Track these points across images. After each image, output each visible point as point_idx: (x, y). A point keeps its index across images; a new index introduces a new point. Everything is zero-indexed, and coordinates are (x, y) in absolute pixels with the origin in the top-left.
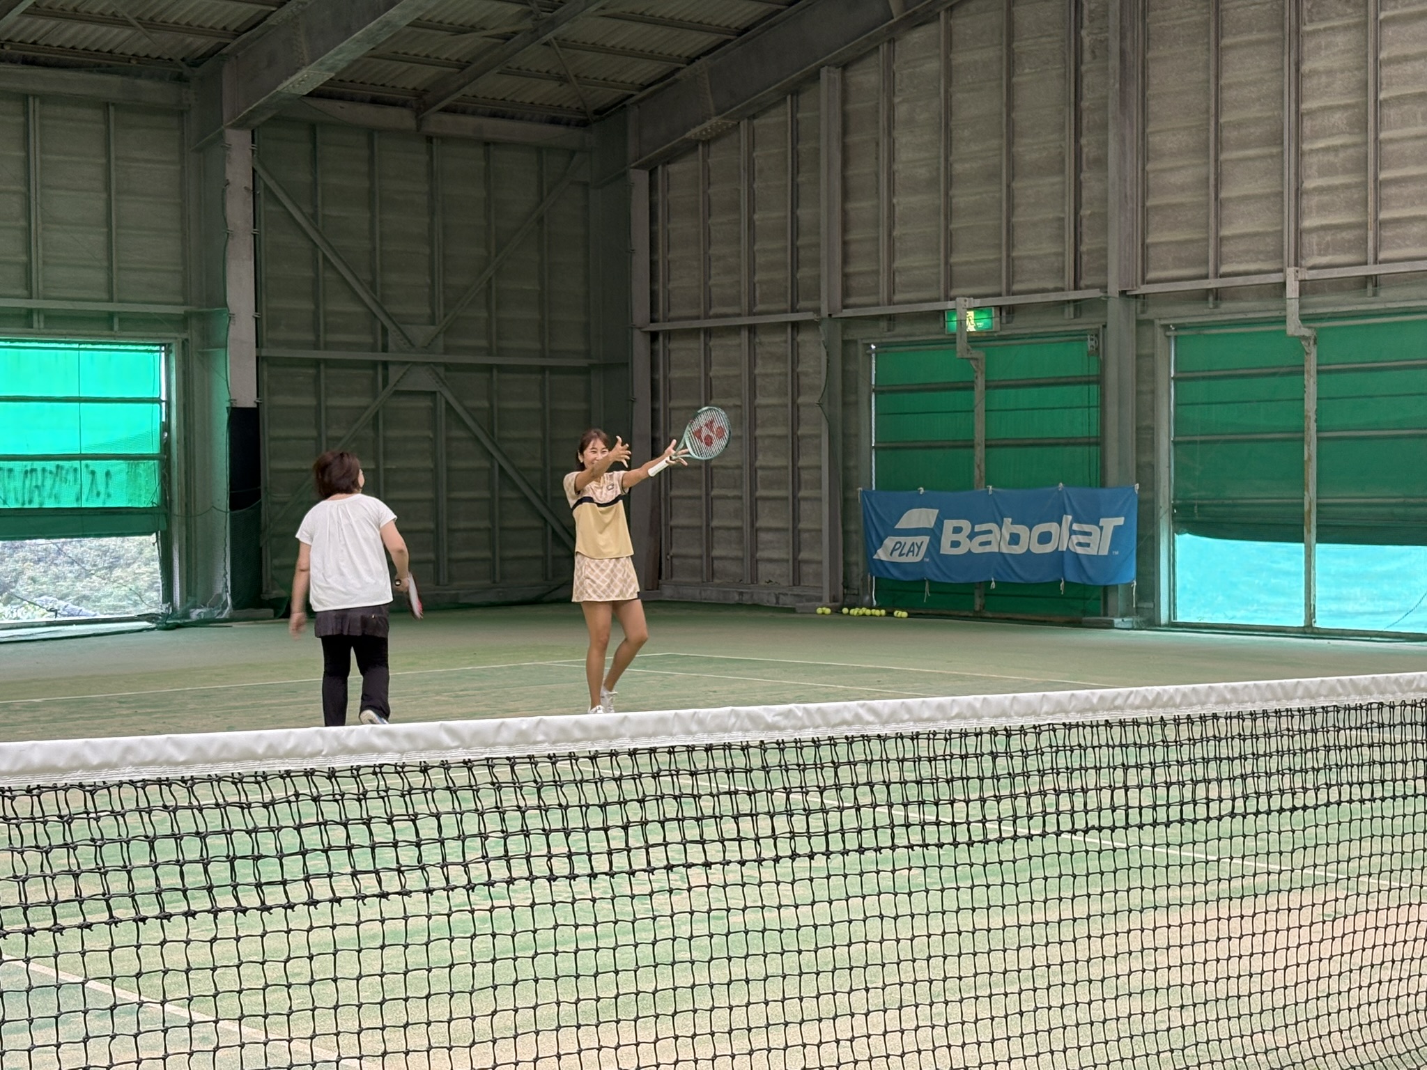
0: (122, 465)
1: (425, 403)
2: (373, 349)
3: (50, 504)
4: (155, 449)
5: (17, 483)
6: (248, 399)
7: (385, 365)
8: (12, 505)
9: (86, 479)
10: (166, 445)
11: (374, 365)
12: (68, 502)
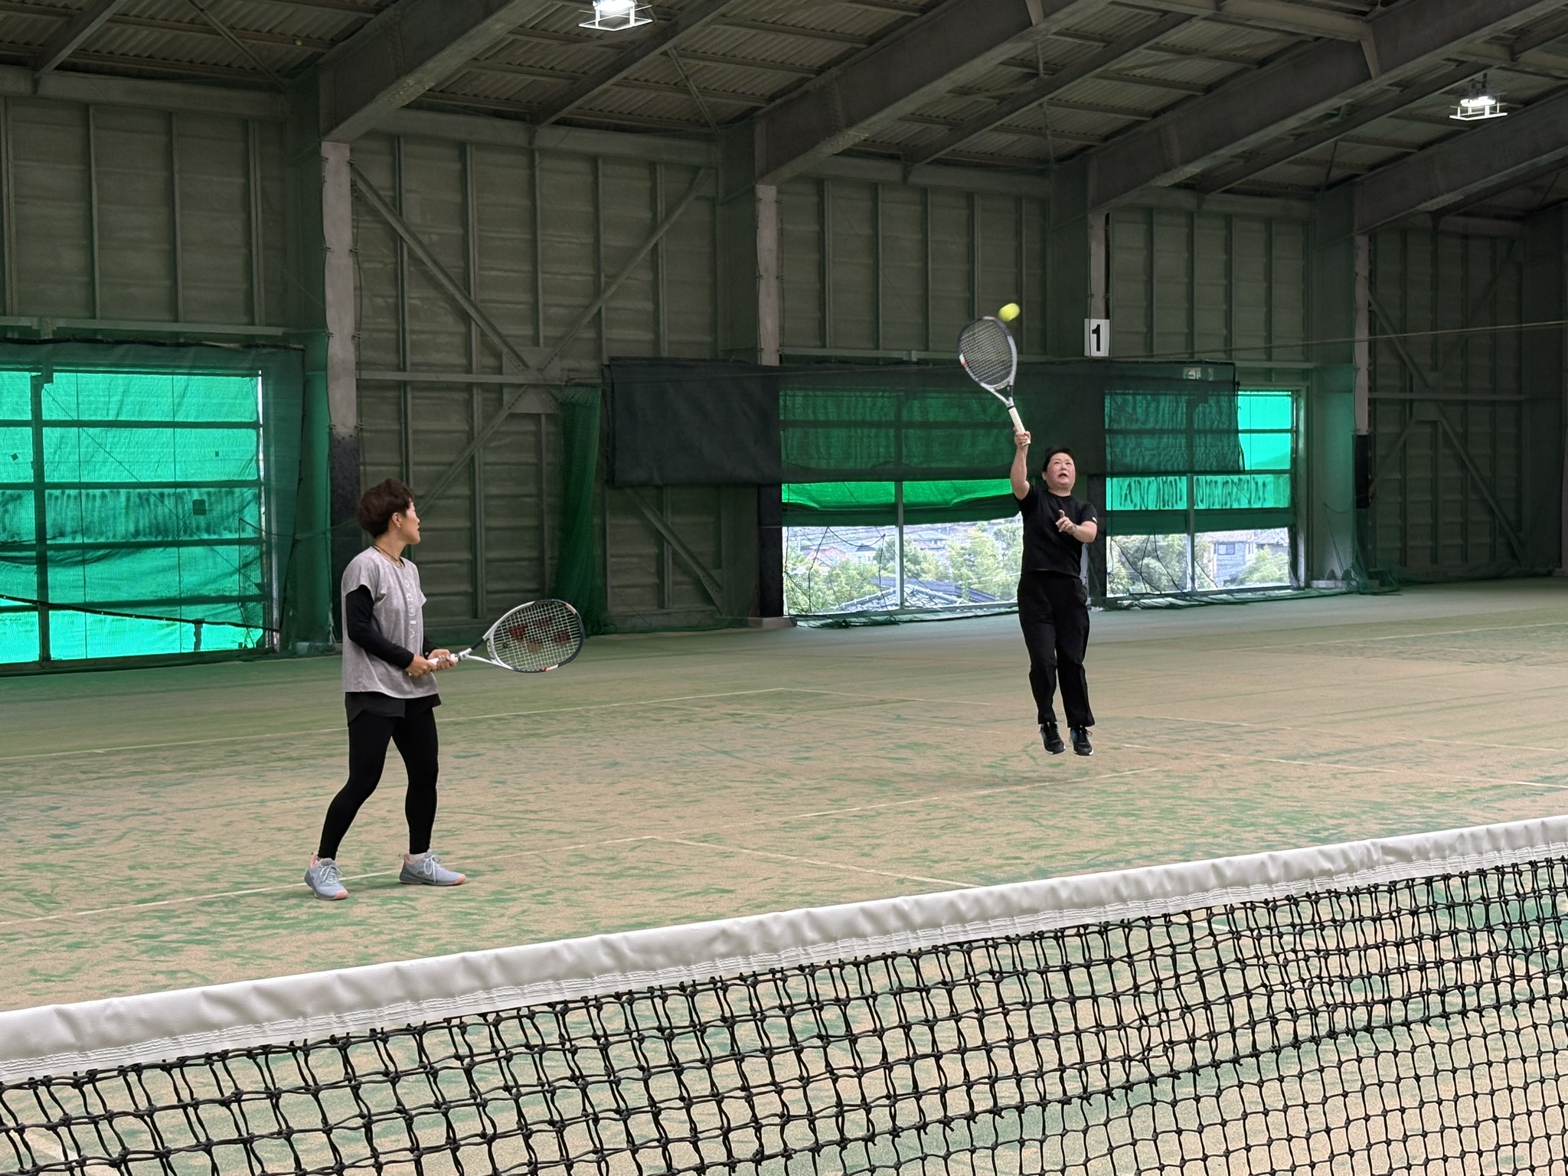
0: (1269, 478)
1: (1427, 429)
2: (1403, 390)
3: (1235, 506)
4: (1287, 466)
5: (1218, 491)
6: (1364, 430)
7: (1411, 401)
8: (1217, 507)
9: (1253, 486)
10: (1294, 461)
11: (1403, 402)
12: (1244, 505)
